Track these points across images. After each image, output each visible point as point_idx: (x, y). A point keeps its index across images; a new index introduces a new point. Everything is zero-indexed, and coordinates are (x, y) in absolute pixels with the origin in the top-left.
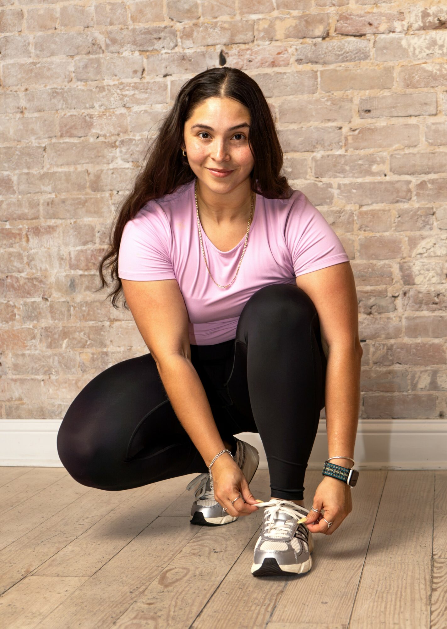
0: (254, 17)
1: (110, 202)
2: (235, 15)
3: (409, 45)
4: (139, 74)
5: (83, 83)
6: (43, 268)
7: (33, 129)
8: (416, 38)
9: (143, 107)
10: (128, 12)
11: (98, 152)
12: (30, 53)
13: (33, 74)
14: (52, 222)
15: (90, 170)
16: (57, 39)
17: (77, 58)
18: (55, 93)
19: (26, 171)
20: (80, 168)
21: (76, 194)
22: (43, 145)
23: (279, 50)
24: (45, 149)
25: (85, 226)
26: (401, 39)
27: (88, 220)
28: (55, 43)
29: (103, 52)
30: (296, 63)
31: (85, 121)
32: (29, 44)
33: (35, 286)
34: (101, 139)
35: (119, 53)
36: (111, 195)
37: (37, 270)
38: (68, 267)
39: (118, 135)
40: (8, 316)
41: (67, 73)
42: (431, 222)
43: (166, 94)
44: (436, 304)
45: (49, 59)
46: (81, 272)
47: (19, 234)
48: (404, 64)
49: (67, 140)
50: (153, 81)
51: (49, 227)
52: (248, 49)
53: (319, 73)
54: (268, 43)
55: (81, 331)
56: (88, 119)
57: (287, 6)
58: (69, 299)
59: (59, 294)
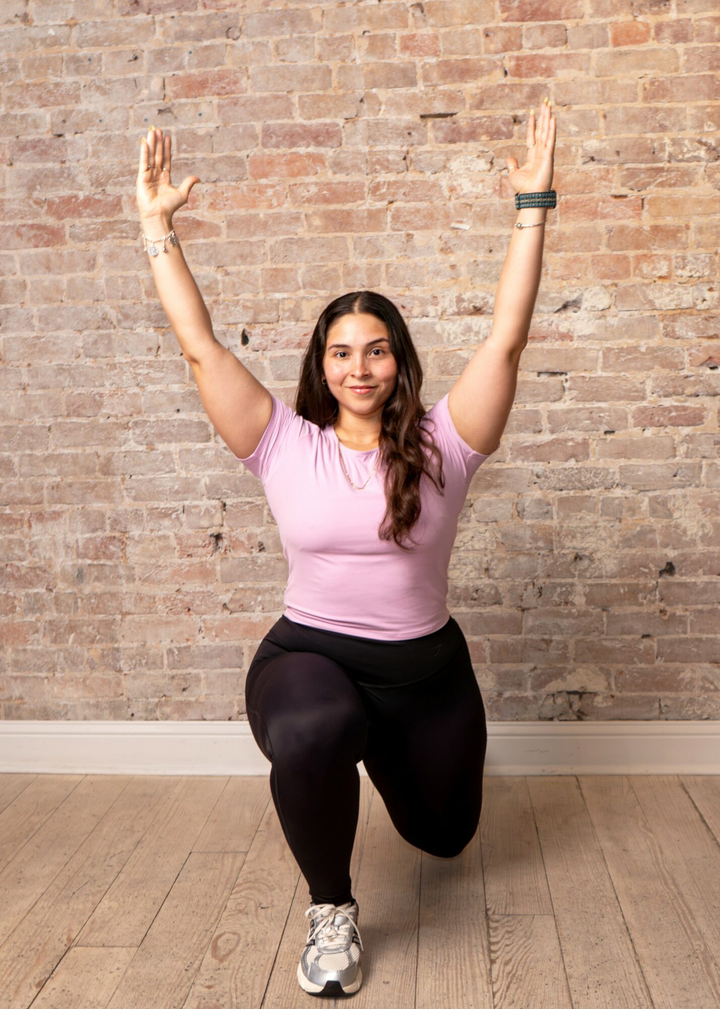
0: (278, 296)
1: (122, 487)
2: (258, 293)
3: (444, 331)
4: (154, 351)
5: (92, 360)
6: (47, 557)
7: (36, 408)
8: (451, 324)
9: (158, 387)
10: (142, 286)
11: (109, 433)
12: (34, 326)
13: (37, 349)
14: (57, 507)
15: (100, 452)
16: (63, 313)
17: (86, 333)
18: (60, 370)
19: (28, 452)
20: (88, 450)
21: (83, 478)
22: (48, 425)
23: (306, 332)
24: (49, 429)
25: (94, 511)
26: (435, 324)
27: (97, 506)
28: (61, 316)
29: (115, 327)
31: (95, 400)
32: (32, 317)
33: (38, 576)
34: (112, 420)
35: (131, 329)
36: (123, 480)
37: (40, 558)
38: (75, 556)
39: (131, 415)
40: (7, 608)
41: (75, 349)
42: (468, 514)
43: (184, 374)
44: (475, 600)
45: (54, 334)
46: (89, 562)
47: (21, 520)
48: (439, 349)
49: (74, 420)
50: (169, 359)
51: (54, 512)
52: (272, 329)
54: (293, 323)
55: (90, 625)
56: (97, 397)
57: (313, 285)
58: (76, 590)
59: (66, 585)
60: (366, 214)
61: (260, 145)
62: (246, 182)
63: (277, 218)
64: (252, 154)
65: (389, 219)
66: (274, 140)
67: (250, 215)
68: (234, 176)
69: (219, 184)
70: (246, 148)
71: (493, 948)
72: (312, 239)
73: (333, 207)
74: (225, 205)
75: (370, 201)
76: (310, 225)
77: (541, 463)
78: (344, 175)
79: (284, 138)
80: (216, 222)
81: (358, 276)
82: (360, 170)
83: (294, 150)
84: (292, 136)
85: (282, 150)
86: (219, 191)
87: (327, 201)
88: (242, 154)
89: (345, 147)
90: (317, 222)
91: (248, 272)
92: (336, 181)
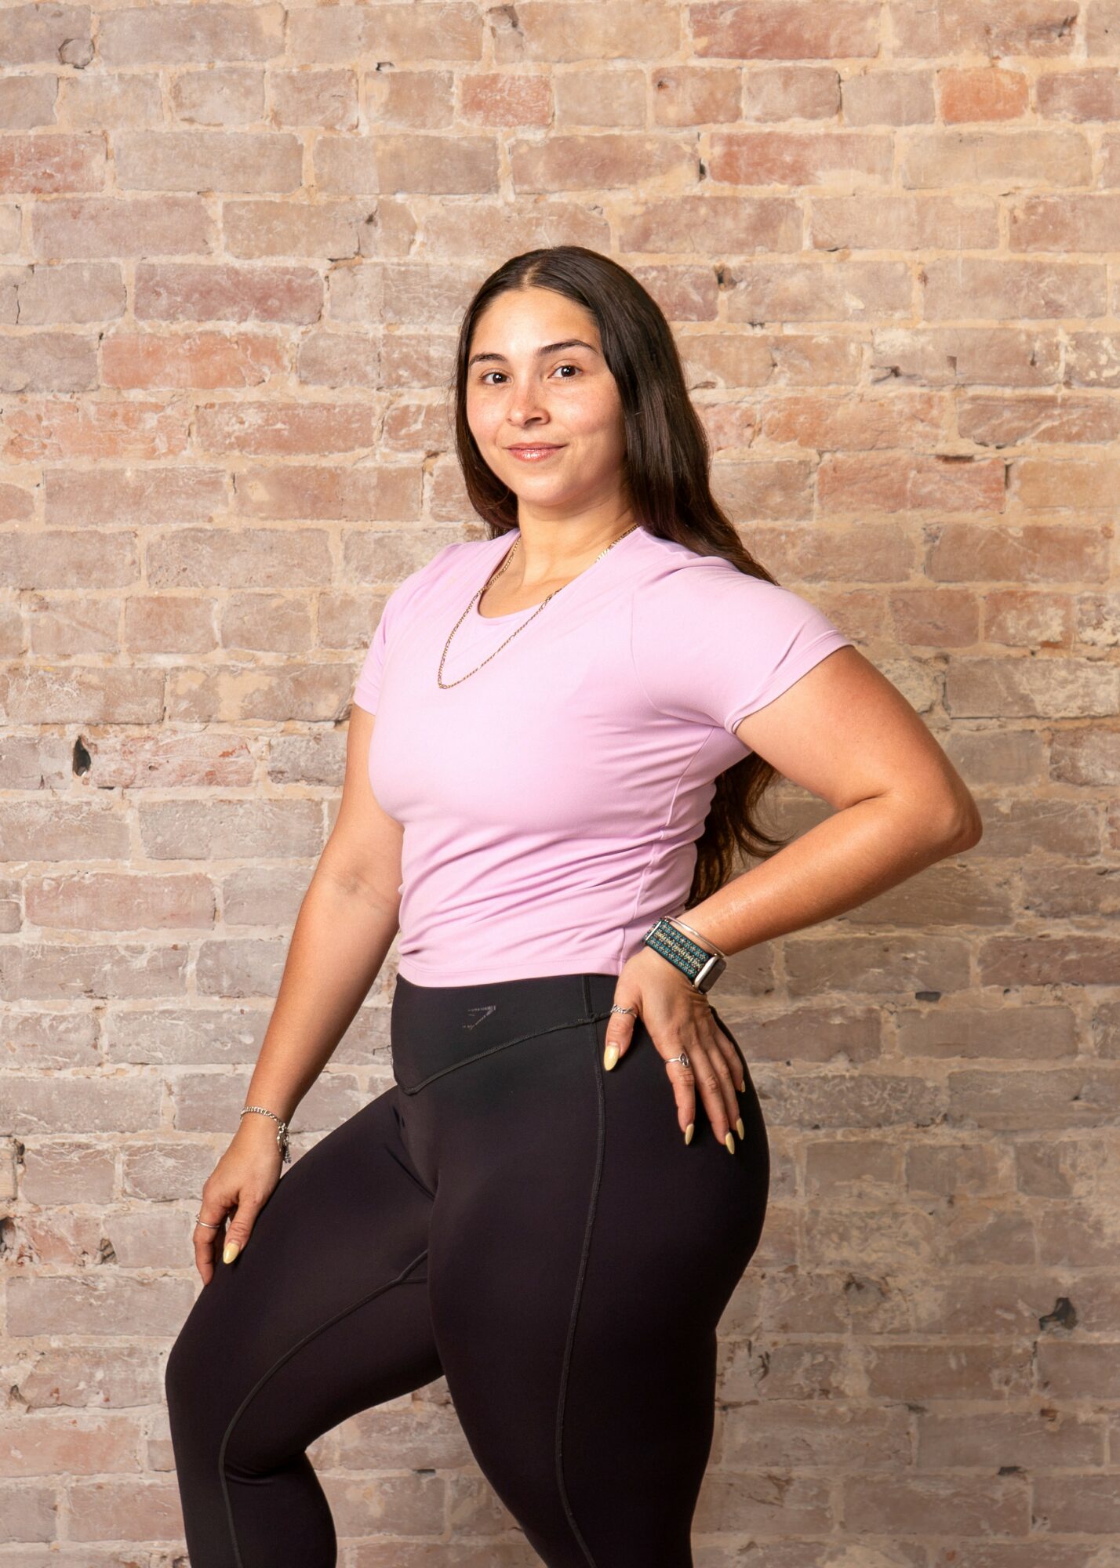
0: (164, 661)
2: (116, 654)
23: (226, 746)
30: (269, 779)
52: (148, 738)
53: (325, 807)
54: (197, 726)
57: (247, 639)
60: (374, 481)
61: (131, 310)
62: (93, 396)
63: (166, 482)
64: (112, 330)
65: (428, 493)
66: (164, 301)
67: (103, 472)
68: (67, 380)
69: (30, 397)
70: (98, 318)
72: (246, 532)
73: (296, 460)
74: (44, 446)
75: (386, 450)
76: (243, 501)
77: (771, 1065)
78: (325, 388)
79: (187, 298)
80: (20, 486)
81: (353, 621)
82: (363, 378)
83: (210, 325)
84: (206, 294)
85: (181, 326)
86: (32, 413)
87: (283, 445)
88: (88, 330)
89: (328, 325)
90: (259, 493)
91: (95, 603)
92: (305, 402)
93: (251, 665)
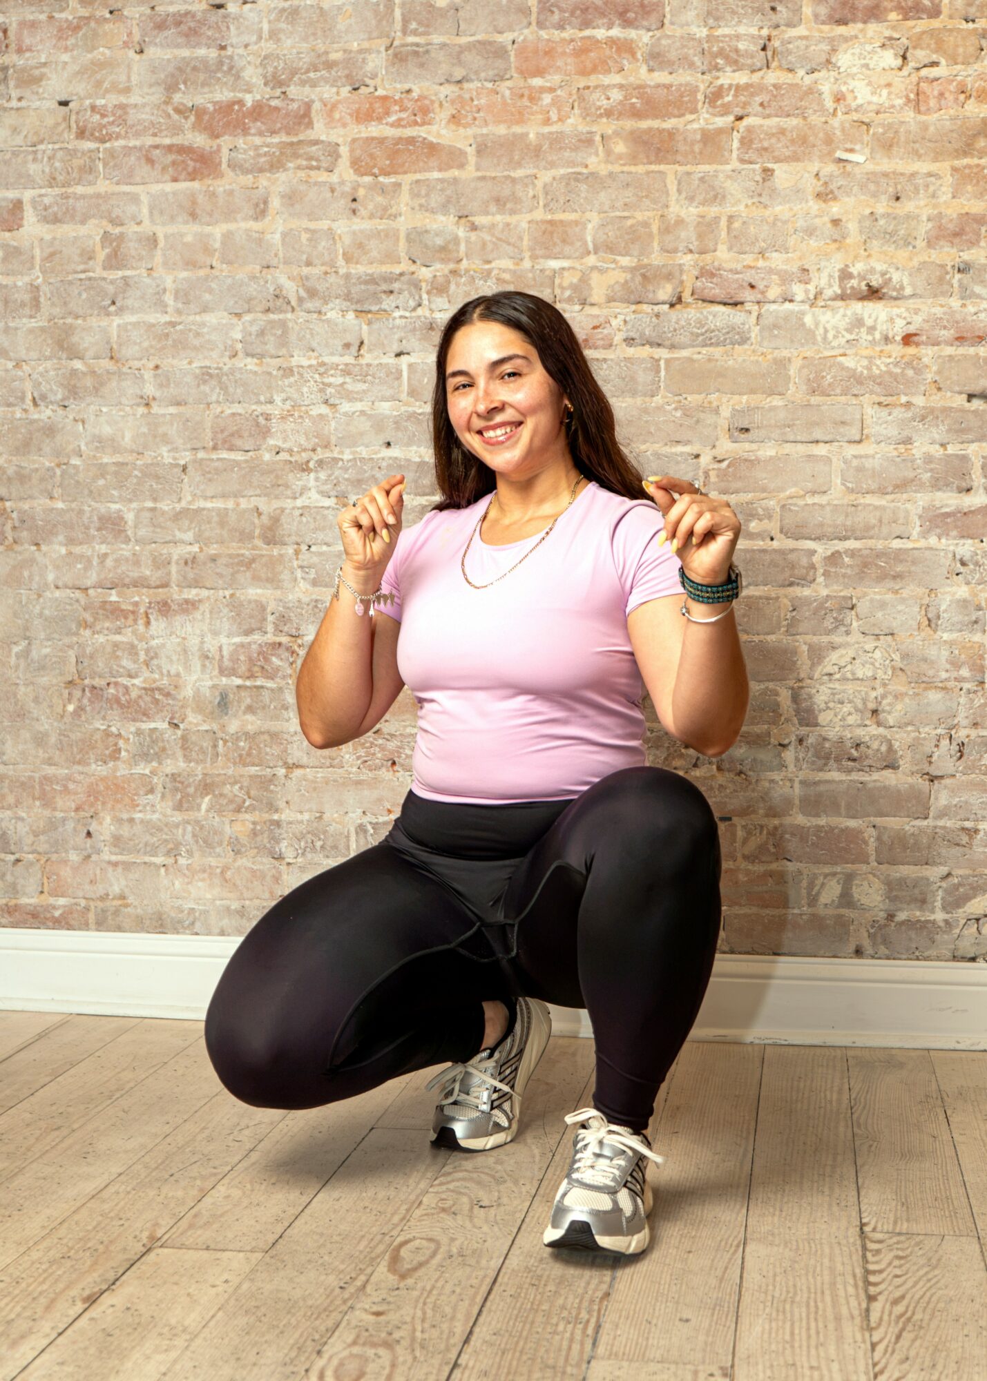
0: (554, 264)
1: (295, 563)
2: (522, 260)
3: (817, 324)
4: (354, 349)
5: (255, 360)
6: (173, 672)
7: (165, 435)
8: (829, 313)
9: (359, 406)
10: (339, 245)
11: (277, 477)
12: (166, 306)
13: (170, 342)
14: (192, 594)
15: (263, 508)
16: (213, 285)
17: (247, 318)
18: (206, 375)
19: (150, 504)
20: (244, 504)
21: (234, 548)
22: (182, 462)
23: (596, 323)
24: (184, 469)
25: (250, 602)
26: (803, 313)
27: (254, 592)
28: (210, 291)
29: (293, 310)
30: (624, 345)
31: (258, 425)
32: (165, 290)
33: (157, 701)
34: (284, 456)
35: (320, 312)
36: (297, 552)
37: (162, 674)
38: (216, 672)
39: (314, 450)
40: (107, 752)
41: (230, 342)
42: (847, 621)
43: (400, 386)
44: (854, 760)
45: (198, 318)
46: (239, 682)
47: (133, 612)
48: (808, 354)
49: (224, 455)
50: (376, 362)
51: (187, 601)
53: (662, 363)
54: (577, 307)
55: (236, 783)
56: (261, 420)
57: (610, 248)
58: (215, 727)
59: (200, 717)
60: (698, 137)
61: (534, 24)
62: (509, 84)
63: (557, 141)
64: (522, 38)
65: (736, 144)
66: (557, 17)
67: (514, 135)
68: (491, 73)
69: (466, 85)
70: (512, 30)
71: (872, 1279)
72: (611, 174)
73: (645, 124)
74: (475, 119)
75: (707, 116)
76: (609, 153)
77: (970, 541)
78: (666, 73)
79: (572, 14)
80: (459, 146)
81: (683, 235)
82: (692, 65)
83: (587, 33)
84: (585, 10)
85: (568, 33)
86: (467, 96)
87: (637, 114)
88: (506, 38)
89: (668, 29)
90: (620, 148)
91: (508, 225)
92: (652, 84)
93: (613, 266)
